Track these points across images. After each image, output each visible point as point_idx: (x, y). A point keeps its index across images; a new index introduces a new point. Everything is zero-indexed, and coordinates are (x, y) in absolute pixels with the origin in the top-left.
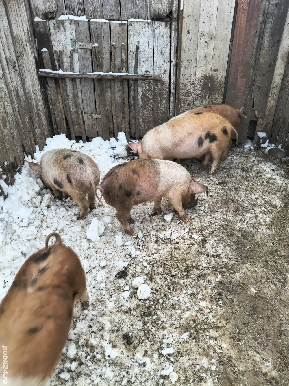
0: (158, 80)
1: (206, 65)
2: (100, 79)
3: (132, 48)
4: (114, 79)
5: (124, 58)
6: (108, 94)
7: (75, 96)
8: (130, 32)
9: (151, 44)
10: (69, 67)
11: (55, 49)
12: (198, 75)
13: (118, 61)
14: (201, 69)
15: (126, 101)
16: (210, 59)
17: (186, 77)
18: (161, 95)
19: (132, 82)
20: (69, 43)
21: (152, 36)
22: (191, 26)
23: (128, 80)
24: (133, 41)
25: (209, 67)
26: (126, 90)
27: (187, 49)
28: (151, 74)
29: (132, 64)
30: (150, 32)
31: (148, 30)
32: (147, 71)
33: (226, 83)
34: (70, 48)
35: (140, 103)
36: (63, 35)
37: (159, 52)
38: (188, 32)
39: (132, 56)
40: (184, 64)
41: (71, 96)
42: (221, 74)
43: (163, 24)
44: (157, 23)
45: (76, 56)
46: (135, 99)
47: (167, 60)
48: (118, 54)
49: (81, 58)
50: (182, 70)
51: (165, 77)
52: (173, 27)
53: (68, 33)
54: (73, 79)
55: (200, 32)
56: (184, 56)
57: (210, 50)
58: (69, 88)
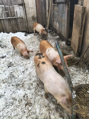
0: (22, 18)
1: (32, 14)
2: (9, 19)
4: (12, 19)
5: (14, 14)
6: (12, 22)
7: (4, 23)
8: (14, 8)
9: (19, 10)
10: (2, 17)
12: (31, 16)
13: (13, 15)
15: (16, 23)
16: (32, 12)
17: (28, 17)
18: (23, 21)
19: (17, 19)
20: (1, 11)
23: (16, 19)
24: (15, 10)
25: (33, 14)
26: (16, 21)
27: (27, 11)
29: (16, 15)
30: (19, 8)
32: (20, 16)
33: (37, 17)
34: (1, 13)
35: (19, 23)
37: (22, 12)
38: (27, 7)
39: (16, 13)
40: (27, 14)
41: (3, 24)
43: (21, 6)
45: (3, 14)
46: (18, 23)
47: (24, 14)
48: (12, 13)
49: (4, 15)
50: (27, 15)
51: (24, 17)
52: (23, 7)
54: (3, 19)
55: (29, 7)
56: (27, 13)
58: (2, 22)
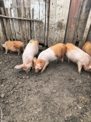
0: (41, 22)
1: (59, 17)
3: (31, 9)
6: (23, 26)
8: (31, 3)
9: (38, 8)
11: (5, 7)
12: (56, 22)
14: (57, 19)
15: (30, 28)
16: (61, 15)
17: (51, 22)
18: (42, 28)
20: (10, 5)
21: (39, 4)
23: (30, 21)
24: (32, 6)
25: (60, 19)
26: (29, 24)
27: (52, 11)
28: (38, 19)
31: (37, 2)
33: (67, 25)
35: (35, 30)
36: (8, 2)
37: (41, 11)
38: (53, 4)
39: (31, 12)
41: (11, 25)
42: (65, 22)
45: (12, 10)
46: (33, 28)
47: (44, 14)
49: (14, 12)
50: (50, 18)
51: (44, 21)
52: (47, 2)
54: (12, 19)
55: (57, 4)
57: (61, 12)
58: (11, 22)
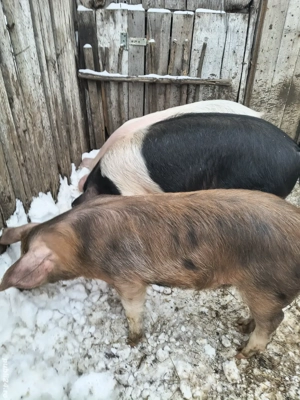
0: (224, 86)
1: (287, 68)
2: (154, 84)
3: (197, 46)
4: (171, 83)
5: (186, 58)
7: (120, 103)
8: (196, 26)
9: (222, 41)
10: (116, 68)
11: (100, 45)
12: (276, 81)
13: (177, 61)
14: (281, 73)
17: (260, 83)
19: (192, 88)
20: (119, 38)
21: (224, 31)
22: (275, 20)
23: (188, 85)
24: (200, 36)
25: (291, 72)
27: (266, 49)
28: (217, 78)
29: (195, 65)
30: (223, 26)
31: (220, 24)
32: (213, 75)
34: (119, 45)
36: (112, 28)
37: (231, 52)
38: (271, 27)
39: (195, 56)
40: (260, 66)
41: (114, 103)
44: (232, 16)
45: (125, 54)
47: (240, 62)
48: (179, 53)
49: (132, 57)
50: (257, 73)
51: (235, 83)
52: (252, 21)
53: (119, 26)
54: (119, 83)
55: (286, 27)
56: (261, 57)
57: (295, 50)
58: (113, 93)
